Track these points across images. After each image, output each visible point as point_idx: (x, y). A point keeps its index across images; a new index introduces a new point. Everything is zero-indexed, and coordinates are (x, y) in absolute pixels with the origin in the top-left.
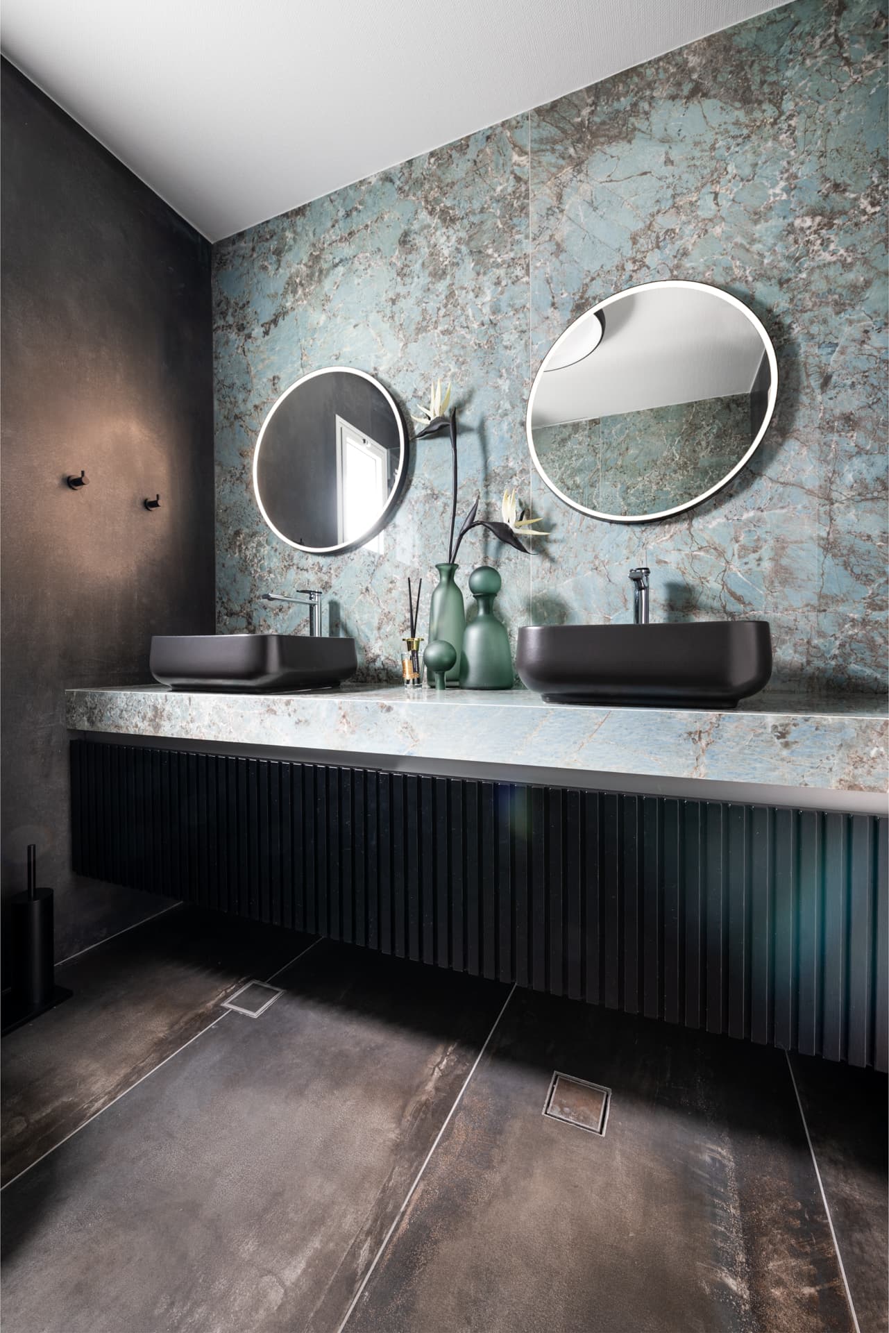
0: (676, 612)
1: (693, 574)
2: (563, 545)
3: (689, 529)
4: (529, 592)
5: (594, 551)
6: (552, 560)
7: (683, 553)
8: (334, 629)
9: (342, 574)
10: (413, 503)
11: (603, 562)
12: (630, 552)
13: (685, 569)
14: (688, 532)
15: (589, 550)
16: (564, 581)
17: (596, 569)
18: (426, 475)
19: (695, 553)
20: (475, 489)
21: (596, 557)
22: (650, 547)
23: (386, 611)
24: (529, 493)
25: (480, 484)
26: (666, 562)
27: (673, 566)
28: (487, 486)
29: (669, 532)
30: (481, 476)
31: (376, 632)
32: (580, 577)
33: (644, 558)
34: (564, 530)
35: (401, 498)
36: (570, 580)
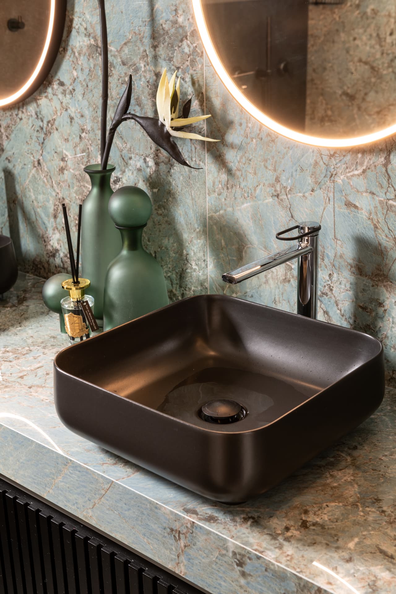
0: (365, 278)
1: (387, 231)
2: (240, 154)
3: (386, 165)
4: (205, 208)
5: (275, 170)
6: (229, 172)
7: (377, 198)
8: (12, 205)
9: (13, 136)
10: (77, 54)
11: (285, 188)
12: (316, 183)
13: (378, 222)
14: (384, 170)
15: (270, 167)
16: (243, 203)
17: (278, 196)
18: (88, 16)
19: (391, 202)
20: (142, 49)
21: (277, 180)
22: (339, 180)
23: (60, 196)
24: (202, 69)
25: (147, 41)
26: (356, 207)
27: (363, 214)
28: (155, 47)
29: (362, 164)
30: (146, 31)
31: (52, 220)
32: (259, 202)
33: (331, 195)
34: (242, 132)
35: (63, 44)
36: (249, 204)
